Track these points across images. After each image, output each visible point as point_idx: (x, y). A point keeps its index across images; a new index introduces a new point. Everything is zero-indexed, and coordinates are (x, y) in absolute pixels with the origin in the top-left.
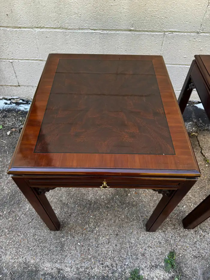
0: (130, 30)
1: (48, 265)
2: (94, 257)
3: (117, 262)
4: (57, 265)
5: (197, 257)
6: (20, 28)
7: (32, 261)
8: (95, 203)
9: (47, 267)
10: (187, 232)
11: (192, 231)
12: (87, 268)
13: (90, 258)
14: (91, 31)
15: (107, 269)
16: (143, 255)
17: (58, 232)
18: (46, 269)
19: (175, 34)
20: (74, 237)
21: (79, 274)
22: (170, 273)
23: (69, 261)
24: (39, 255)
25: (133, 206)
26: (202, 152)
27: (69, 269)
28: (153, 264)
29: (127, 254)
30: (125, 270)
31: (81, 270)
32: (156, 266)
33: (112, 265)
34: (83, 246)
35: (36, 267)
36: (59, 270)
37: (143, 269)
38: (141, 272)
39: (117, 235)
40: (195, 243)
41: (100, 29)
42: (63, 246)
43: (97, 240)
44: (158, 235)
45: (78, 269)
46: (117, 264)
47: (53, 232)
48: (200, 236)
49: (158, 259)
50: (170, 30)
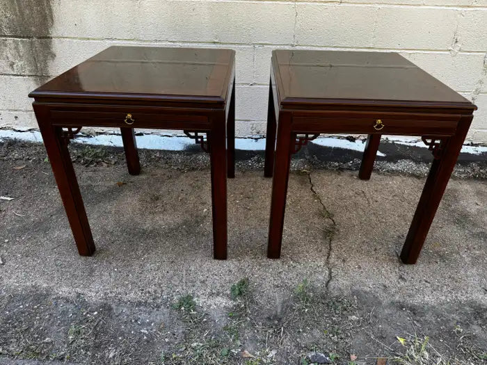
0: (214, 43)
1: (65, 289)
2: (133, 283)
3: (164, 288)
4: (79, 290)
5: (278, 287)
6: (88, 39)
7: (45, 285)
8: (151, 232)
9: (64, 290)
10: (271, 261)
11: (279, 261)
12: (120, 294)
13: (127, 284)
14: (169, 43)
15: (147, 295)
16: (203, 282)
17: (90, 259)
18: (61, 293)
19: (265, 46)
20: (111, 263)
21: (106, 299)
22: (235, 300)
23: (96, 286)
24: (56, 279)
25: (203, 235)
26: (313, 188)
27: (93, 294)
28: (214, 291)
29: (181, 281)
30: (172, 296)
31: (110, 295)
32: (218, 294)
33: (155, 291)
34: (120, 272)
35: (47, 291)
36: (79, 295)
37: (198, 296)
38: (195, 299)
39: (172, 262)
40: (280, 273)
41: (180, 42)
42: (92, 271)
43: (142, 266)
44: (230, 264)
45: (105, 294)
46: (162, 291)
47: (83, 258)
48: (289, 266)
49: (222, 286)
50: (260, 42)
